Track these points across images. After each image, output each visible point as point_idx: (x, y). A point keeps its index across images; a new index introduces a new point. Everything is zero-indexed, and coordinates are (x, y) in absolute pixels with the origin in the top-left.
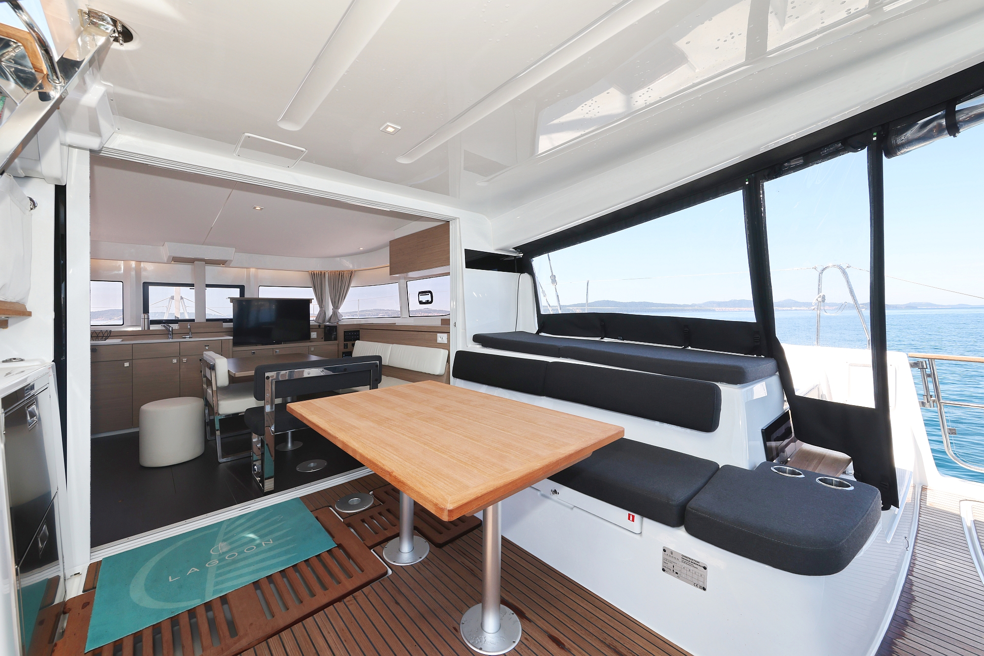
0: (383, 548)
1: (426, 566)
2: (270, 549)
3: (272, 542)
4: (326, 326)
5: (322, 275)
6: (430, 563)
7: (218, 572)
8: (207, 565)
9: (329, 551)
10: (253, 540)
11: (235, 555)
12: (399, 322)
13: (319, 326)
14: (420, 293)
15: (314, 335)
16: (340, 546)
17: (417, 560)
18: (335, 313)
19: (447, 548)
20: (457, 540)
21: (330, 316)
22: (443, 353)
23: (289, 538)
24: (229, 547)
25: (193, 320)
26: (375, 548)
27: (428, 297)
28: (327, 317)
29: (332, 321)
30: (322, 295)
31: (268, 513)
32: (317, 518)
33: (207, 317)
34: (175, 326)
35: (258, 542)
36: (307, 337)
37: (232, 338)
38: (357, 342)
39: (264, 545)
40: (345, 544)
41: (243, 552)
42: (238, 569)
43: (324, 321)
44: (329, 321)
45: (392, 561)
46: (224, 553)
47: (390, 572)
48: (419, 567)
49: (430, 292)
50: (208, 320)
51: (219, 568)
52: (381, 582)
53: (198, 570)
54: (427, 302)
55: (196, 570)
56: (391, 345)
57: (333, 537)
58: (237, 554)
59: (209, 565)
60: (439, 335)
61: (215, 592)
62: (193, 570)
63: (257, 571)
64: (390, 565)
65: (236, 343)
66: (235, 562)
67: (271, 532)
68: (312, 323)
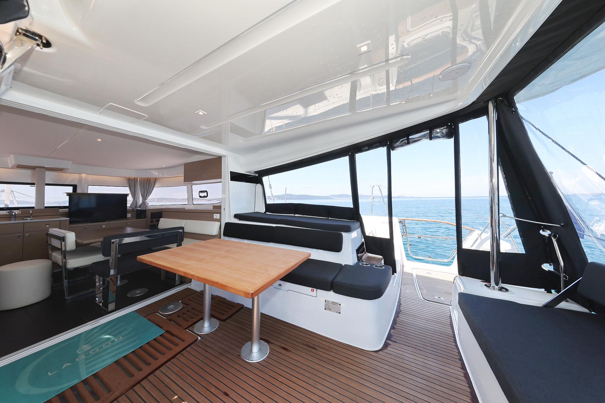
0: (193, 328)
1: (219, 331)
2: (122, 342)
3: (122, 338)
4: (137, 210)
5: (135, 180)
6: (220, 329)
7: (86, 362)
8: (77, 360)
9: (161, 335)
10: (109, 339)
11: (97, 350)
12: (188, 207)
13: (133, 210)
14: (200, 192)
15: (129, 215)
16: (167, 332)
17: (213, 329)
18: (144, 203)
19: (228, 321)
20: (233, 316)
21: (140, 204)
22: (218, 224)
23: (133, 334)
24: (91, 347)
25: (33, 208)
26: (189, 329)
27: (205, 194)
28: (138, 205)
29: (141, 207)
30: (135, 191)
31: (115, 323)
32: (149, 320)
33: (46, 205)
34: (16, 212)
35: (113, 339)
36: (125, 217)
37: (69, 219)
38: (161, 219)
39: (116, 341)
40: (170, 330)
41: (102, 347)
42: (102, 357)
43: (136, 207)
44: (140, 207)
45: (200, 333)
46: (88, 351)
47: (199, 338)
48: (215, 333)
49: (206, 191)
50: (46, 207)
51: (86, 360)
52: (196, 344)
53: (71, 364)
54: (205, 197)
55: (69, 364)
56: (185, 220)
57: (162, 328)
58: (98, 349)
59: (78, 359)
60: (214, 214)
61: (87, 373)
62: (66, 365)
63: (115, 355)
64: (199, 335)
65: (71, 222)
66: (97, 354)
67: (120, 333)
68: (128, 208)
